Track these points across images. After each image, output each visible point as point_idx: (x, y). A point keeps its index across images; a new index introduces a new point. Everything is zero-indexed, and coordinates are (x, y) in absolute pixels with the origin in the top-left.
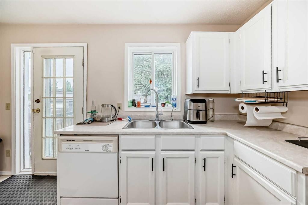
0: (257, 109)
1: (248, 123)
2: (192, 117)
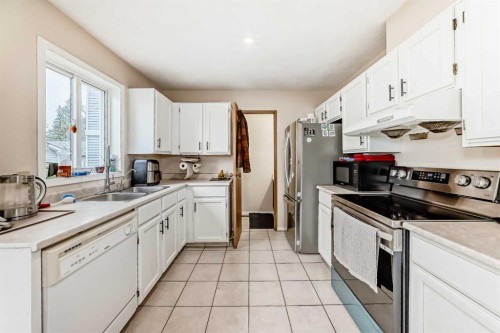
0: (195, 166)
1: (188, 175)
2: (150, 179)
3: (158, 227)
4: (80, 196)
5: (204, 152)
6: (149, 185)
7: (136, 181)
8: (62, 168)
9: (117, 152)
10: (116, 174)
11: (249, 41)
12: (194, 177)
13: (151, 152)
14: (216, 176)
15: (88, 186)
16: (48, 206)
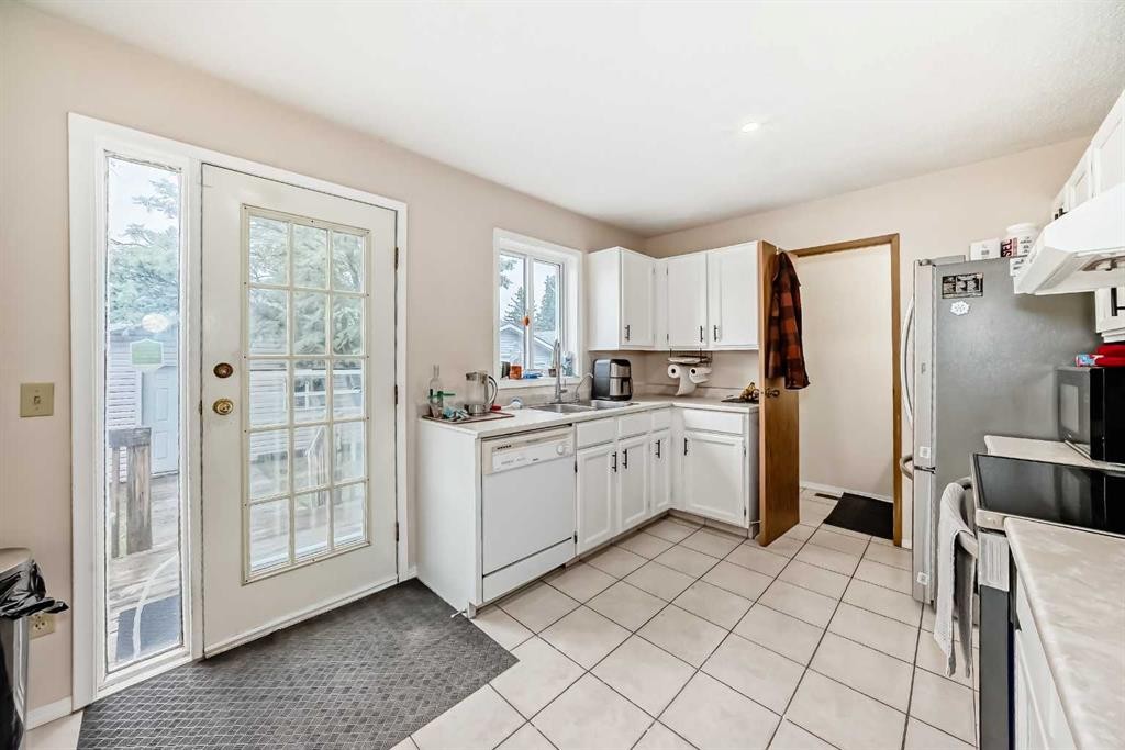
0: (694, 372)
1: (682, 390)
2: (614, 391)
3: (609, 460)
4: (527, 404)
5: (711, 346)
6: (613, 398)
7: (597, 392)
8: (515, 368)
9: (574, 347)
10: (570, 380)
11: (751, 127)
12: (697, 393)
13: (616, 347)
14: (738, 394)
15: (538, 392)
16: (499, 408)
